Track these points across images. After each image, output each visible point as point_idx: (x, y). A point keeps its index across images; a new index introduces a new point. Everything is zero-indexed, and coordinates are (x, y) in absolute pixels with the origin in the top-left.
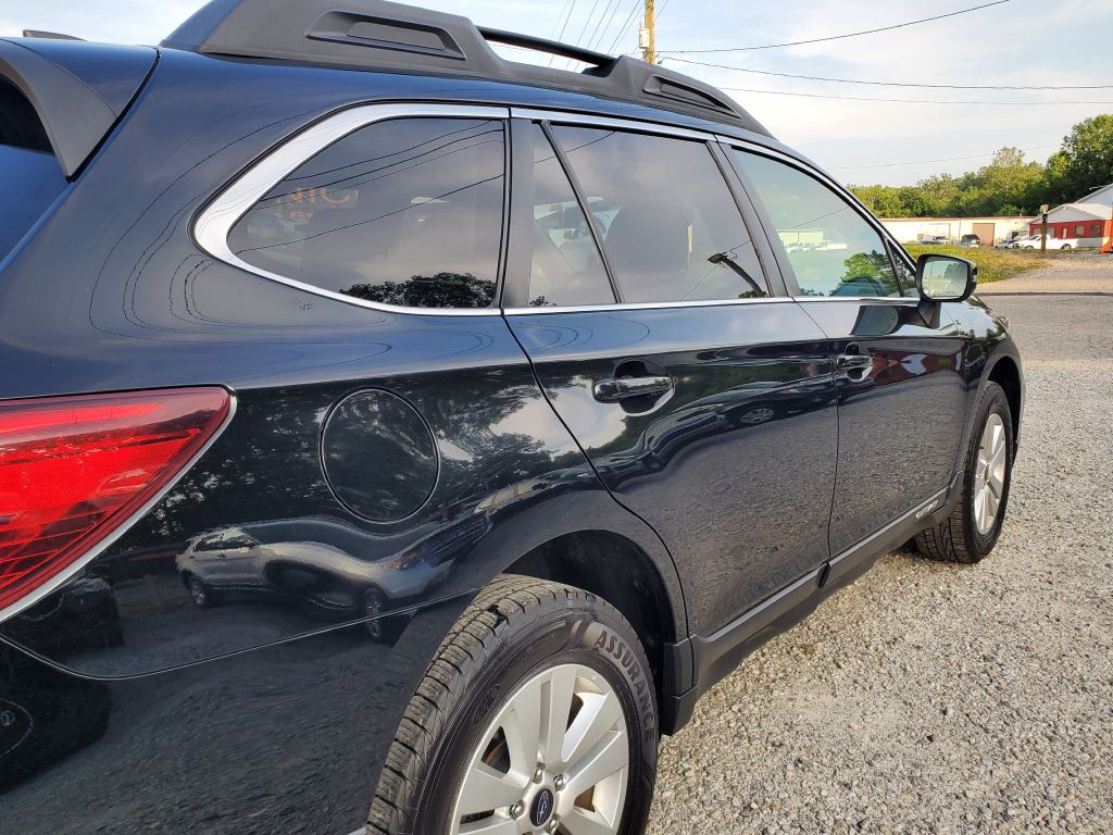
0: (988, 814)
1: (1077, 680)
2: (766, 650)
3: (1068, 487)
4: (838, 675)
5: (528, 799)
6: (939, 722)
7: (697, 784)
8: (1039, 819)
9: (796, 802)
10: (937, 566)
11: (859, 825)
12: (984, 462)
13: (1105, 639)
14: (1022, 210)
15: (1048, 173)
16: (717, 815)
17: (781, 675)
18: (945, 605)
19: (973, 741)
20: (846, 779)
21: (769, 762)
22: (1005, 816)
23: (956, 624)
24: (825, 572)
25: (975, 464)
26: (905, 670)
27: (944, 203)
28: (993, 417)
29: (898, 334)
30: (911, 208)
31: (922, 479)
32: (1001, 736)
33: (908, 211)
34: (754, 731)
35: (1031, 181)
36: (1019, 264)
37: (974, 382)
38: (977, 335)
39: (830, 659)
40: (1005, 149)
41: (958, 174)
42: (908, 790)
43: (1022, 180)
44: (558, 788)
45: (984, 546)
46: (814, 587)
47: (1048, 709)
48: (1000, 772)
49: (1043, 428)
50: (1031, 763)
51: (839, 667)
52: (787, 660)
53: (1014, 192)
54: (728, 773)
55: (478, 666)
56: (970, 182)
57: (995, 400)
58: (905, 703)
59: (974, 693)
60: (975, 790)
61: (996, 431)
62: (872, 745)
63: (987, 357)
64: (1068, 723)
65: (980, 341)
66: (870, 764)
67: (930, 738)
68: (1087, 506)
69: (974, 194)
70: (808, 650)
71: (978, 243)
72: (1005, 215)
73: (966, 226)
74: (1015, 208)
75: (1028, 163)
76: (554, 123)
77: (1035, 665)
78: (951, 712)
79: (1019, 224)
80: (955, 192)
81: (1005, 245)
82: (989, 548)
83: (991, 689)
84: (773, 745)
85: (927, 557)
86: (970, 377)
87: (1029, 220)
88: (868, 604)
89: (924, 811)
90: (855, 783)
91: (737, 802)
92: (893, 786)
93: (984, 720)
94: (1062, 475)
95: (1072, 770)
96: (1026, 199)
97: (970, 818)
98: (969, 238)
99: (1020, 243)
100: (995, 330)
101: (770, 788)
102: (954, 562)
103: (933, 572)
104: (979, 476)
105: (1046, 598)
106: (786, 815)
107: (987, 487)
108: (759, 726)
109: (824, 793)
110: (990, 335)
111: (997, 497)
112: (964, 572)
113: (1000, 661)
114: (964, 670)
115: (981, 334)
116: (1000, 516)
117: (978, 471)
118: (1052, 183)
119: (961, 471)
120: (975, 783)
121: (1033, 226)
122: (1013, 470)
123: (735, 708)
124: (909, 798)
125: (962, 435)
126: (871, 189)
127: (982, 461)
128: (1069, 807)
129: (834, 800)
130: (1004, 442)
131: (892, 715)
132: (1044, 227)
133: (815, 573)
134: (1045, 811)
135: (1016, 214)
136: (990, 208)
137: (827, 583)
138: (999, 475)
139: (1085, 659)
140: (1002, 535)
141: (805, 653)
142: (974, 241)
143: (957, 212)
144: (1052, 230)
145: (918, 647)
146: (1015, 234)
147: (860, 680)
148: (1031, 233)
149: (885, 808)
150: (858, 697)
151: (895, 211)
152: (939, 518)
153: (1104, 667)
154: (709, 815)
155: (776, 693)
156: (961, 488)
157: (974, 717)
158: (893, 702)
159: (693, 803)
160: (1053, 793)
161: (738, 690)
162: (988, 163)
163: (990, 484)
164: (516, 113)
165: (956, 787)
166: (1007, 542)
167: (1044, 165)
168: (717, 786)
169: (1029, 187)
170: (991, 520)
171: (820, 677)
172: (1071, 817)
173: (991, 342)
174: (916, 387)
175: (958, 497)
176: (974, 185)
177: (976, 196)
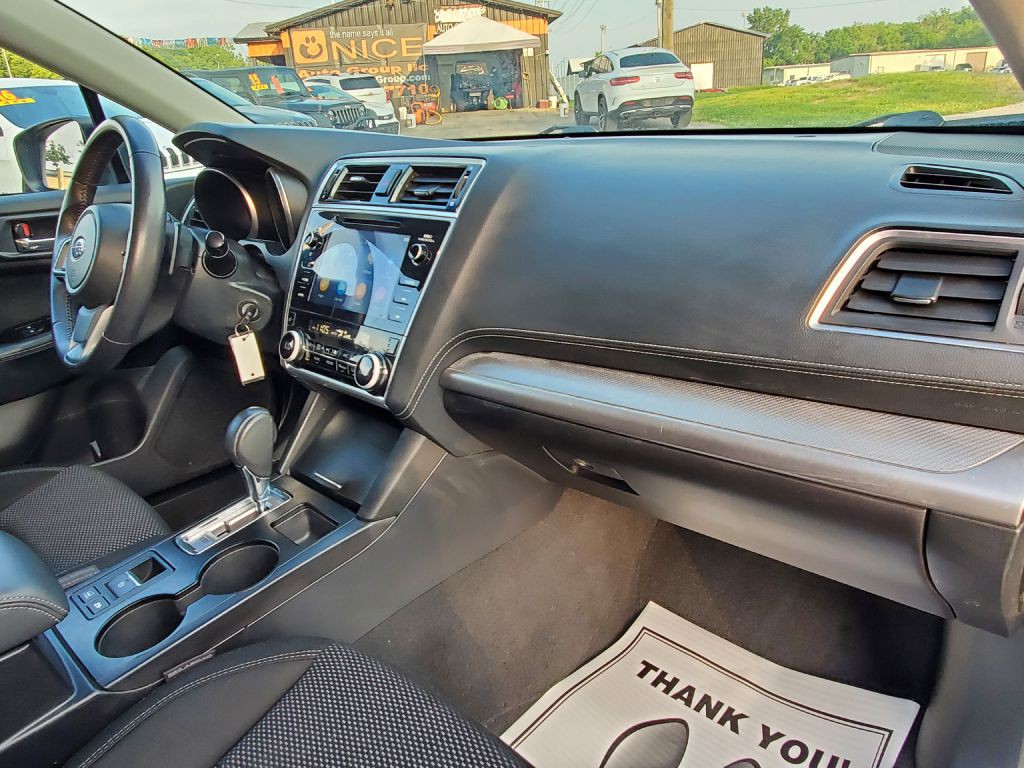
27: (940, 36)
30: (911, 41)
33: (908, 44)
41: (955, 9)
56: (966, 15)
69: (969, 26)
71: (970, 71)
73: (960, 56)
80: (951, 25)
98: (963, 66)
126: (875, 26)
142: (967, 69)
143: (953, 44)
151: (896, 45)
176: (969, 18)
177: (971, 28)
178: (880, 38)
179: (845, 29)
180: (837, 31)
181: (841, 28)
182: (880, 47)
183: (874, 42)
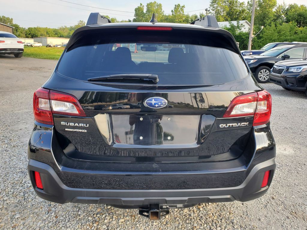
27: (66, 34)
30: (57, 35)
33: (56, 35)
126: (45, 28)
176: (73, 30)
178: (47, 32)
179: (35, 28)
181: (33, 27)
182: (48, 35)
183: (45, 33)
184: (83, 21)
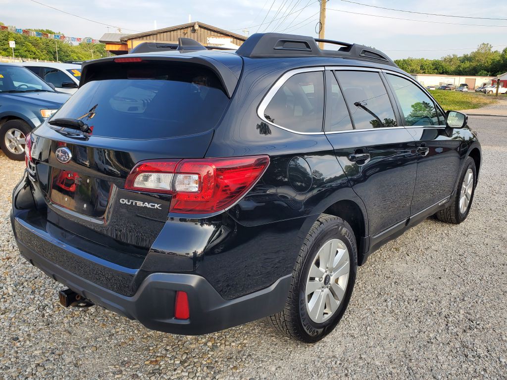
0: (458, 299)
1: (491, 263)
2: (382, 249)
3: (496, 198)
4: (408, 258)
5: (324, 277)
6: (443, 274)
7: (362, 287)
8: (474, 301)
9: (395, 293)
10: (444, 224)
11: (416, 300)
12: (465, 187)
13: (503, 251)
14: (489, 73)
15: (502, 56)
16: (370, 295)
17: (388, 257)
18: (447, 237)
19: (454, 279)
20: (412, 288)
21: (386, 282)
22: (463, 300)
23: (450, 244)
24: (408, 220)
25: (461, 187)
26: (432, 257)
27: (453, 68)
28: (469, 170)
29: (437, 139)
30: (437, 70)
31: (439, 192)
32: (464, 278)
33: (436, 71)
34: (380, 273)
35: (494, 59)
36: (485, 101)
37: (463, 156)
38: (466, 139)
39: (405, 253)
40: (483, 44)
41: (460, 55)
42: (432, 292)
43: (490, 59)
44: (331, 275)
45: (462, 217)
46: (404, 225)
47: (480, 272)
48: (463, 288)
49: (489, 175)
50: (473, 286)
51: (408, 255)
52: (389, 252)
53: (486, 64)
54: (372, 284)
55: (316, 235)
56: (466, 59)
57: (470, 163)
58: (432, 267)
59: (456, 266)
60: (454, 293)
61: (470, 175)
62: (420, 279)
63: (469, 147)
64: (487, 276)
65: (467, 141)
66: (420, 284)
67: (440, 278)
68: (503, 205)
69: (467, 64)
70: (397, 249)
71: (467, 88)
72: (480, 75)
73: (462, 80)
74: (486, 72)
75: (494, 51)
76: (336, 70)
77: (477, 258)
78: (447, 271)
79: (487, 79)
80: (458, 63)
81: (480, 89)
82: (464, 218)
83: (462, 264)
84: (387, 277)
85: (440, 221)
86: (462, 154)
87: (492, 78)
88: (418, 236)
89: (437, 297)
90: (415, 289)
91: (376, 292)
92: (427, 290)
93: (458, 274)
94: (494, 193)
95: (487, 289)
96: (492, 68)
97: (452, 300)
98: (463, 85)
99: (487, 89)
100: (472, 137)
101: (387, 289)
102: (450, 223)
103: (443, 226)
104: (462, 192)
105: (484, 237)
106: (393, 296)
107: (465, 196)
108: (381, 271)
109: (405, 291)
110: (470, 139)
111: (468, 200)
112: (454, 227)
113: (465, 256)
114: (452, 258)
115: (467, 139)
116: (469, 207)
117: (462, 189)
118: (504, 61)
119: (456, 189)
120: (454, 291)
121: (493, 81)
122: (475, 190)
123: (373, 266)
124: (432, 294)
125: (457, 176)
126: (419, 60)
127: (464, 186)
128: (484, 298)
129: (408, 293)
130: (472, 180)
131: (427, 270)
132: (499, 82)
133: (405, 220)
134: (476, 299)
135: (486, 75)
136: (474, 72)
137: (409, 224)
138: (470, 192)
139: (495, 257)
140: (469, 215)
141: (396, 250)
142: (465, 87)
143: (459, 73)
144: (502, 84)
145: (436, 251)
146: (485, 84)
147: (416, 260)
148: (493, 84)
149: (425, 296)
150: (415, 265)
151: (430, 71)
152: (447, 206)
153: (501, 259)
154: (367, 295)
155: (386, 262)
156: (455, 196)
157: (455, 273)
158: (427, 267)
159: (362, 292)
160: (480, 295)
161: (373, 261)
162: (475, 50)
163: (466, 195)
164: (327, 68)
165: (448, 292)
166: (471, 217)
167: (501, 52)
168: (369, 288)
169: (493, 62)
170: (465, 209)
171: (402, 258)
172: (485, 301)
173: (471, 141)
174: (439, 158)
175: (454, 198)
176: (467, 60)
177: (468, 65)
178: (422, 66)
179: (404, 61)
180: (399, 61)
181: (402, 60)
182: (422, 71)
183: (419, 68)
184: (488, 44)
